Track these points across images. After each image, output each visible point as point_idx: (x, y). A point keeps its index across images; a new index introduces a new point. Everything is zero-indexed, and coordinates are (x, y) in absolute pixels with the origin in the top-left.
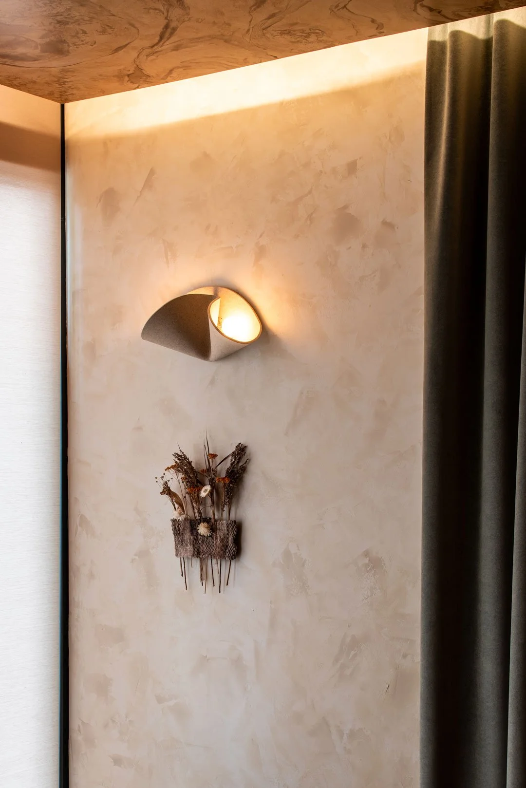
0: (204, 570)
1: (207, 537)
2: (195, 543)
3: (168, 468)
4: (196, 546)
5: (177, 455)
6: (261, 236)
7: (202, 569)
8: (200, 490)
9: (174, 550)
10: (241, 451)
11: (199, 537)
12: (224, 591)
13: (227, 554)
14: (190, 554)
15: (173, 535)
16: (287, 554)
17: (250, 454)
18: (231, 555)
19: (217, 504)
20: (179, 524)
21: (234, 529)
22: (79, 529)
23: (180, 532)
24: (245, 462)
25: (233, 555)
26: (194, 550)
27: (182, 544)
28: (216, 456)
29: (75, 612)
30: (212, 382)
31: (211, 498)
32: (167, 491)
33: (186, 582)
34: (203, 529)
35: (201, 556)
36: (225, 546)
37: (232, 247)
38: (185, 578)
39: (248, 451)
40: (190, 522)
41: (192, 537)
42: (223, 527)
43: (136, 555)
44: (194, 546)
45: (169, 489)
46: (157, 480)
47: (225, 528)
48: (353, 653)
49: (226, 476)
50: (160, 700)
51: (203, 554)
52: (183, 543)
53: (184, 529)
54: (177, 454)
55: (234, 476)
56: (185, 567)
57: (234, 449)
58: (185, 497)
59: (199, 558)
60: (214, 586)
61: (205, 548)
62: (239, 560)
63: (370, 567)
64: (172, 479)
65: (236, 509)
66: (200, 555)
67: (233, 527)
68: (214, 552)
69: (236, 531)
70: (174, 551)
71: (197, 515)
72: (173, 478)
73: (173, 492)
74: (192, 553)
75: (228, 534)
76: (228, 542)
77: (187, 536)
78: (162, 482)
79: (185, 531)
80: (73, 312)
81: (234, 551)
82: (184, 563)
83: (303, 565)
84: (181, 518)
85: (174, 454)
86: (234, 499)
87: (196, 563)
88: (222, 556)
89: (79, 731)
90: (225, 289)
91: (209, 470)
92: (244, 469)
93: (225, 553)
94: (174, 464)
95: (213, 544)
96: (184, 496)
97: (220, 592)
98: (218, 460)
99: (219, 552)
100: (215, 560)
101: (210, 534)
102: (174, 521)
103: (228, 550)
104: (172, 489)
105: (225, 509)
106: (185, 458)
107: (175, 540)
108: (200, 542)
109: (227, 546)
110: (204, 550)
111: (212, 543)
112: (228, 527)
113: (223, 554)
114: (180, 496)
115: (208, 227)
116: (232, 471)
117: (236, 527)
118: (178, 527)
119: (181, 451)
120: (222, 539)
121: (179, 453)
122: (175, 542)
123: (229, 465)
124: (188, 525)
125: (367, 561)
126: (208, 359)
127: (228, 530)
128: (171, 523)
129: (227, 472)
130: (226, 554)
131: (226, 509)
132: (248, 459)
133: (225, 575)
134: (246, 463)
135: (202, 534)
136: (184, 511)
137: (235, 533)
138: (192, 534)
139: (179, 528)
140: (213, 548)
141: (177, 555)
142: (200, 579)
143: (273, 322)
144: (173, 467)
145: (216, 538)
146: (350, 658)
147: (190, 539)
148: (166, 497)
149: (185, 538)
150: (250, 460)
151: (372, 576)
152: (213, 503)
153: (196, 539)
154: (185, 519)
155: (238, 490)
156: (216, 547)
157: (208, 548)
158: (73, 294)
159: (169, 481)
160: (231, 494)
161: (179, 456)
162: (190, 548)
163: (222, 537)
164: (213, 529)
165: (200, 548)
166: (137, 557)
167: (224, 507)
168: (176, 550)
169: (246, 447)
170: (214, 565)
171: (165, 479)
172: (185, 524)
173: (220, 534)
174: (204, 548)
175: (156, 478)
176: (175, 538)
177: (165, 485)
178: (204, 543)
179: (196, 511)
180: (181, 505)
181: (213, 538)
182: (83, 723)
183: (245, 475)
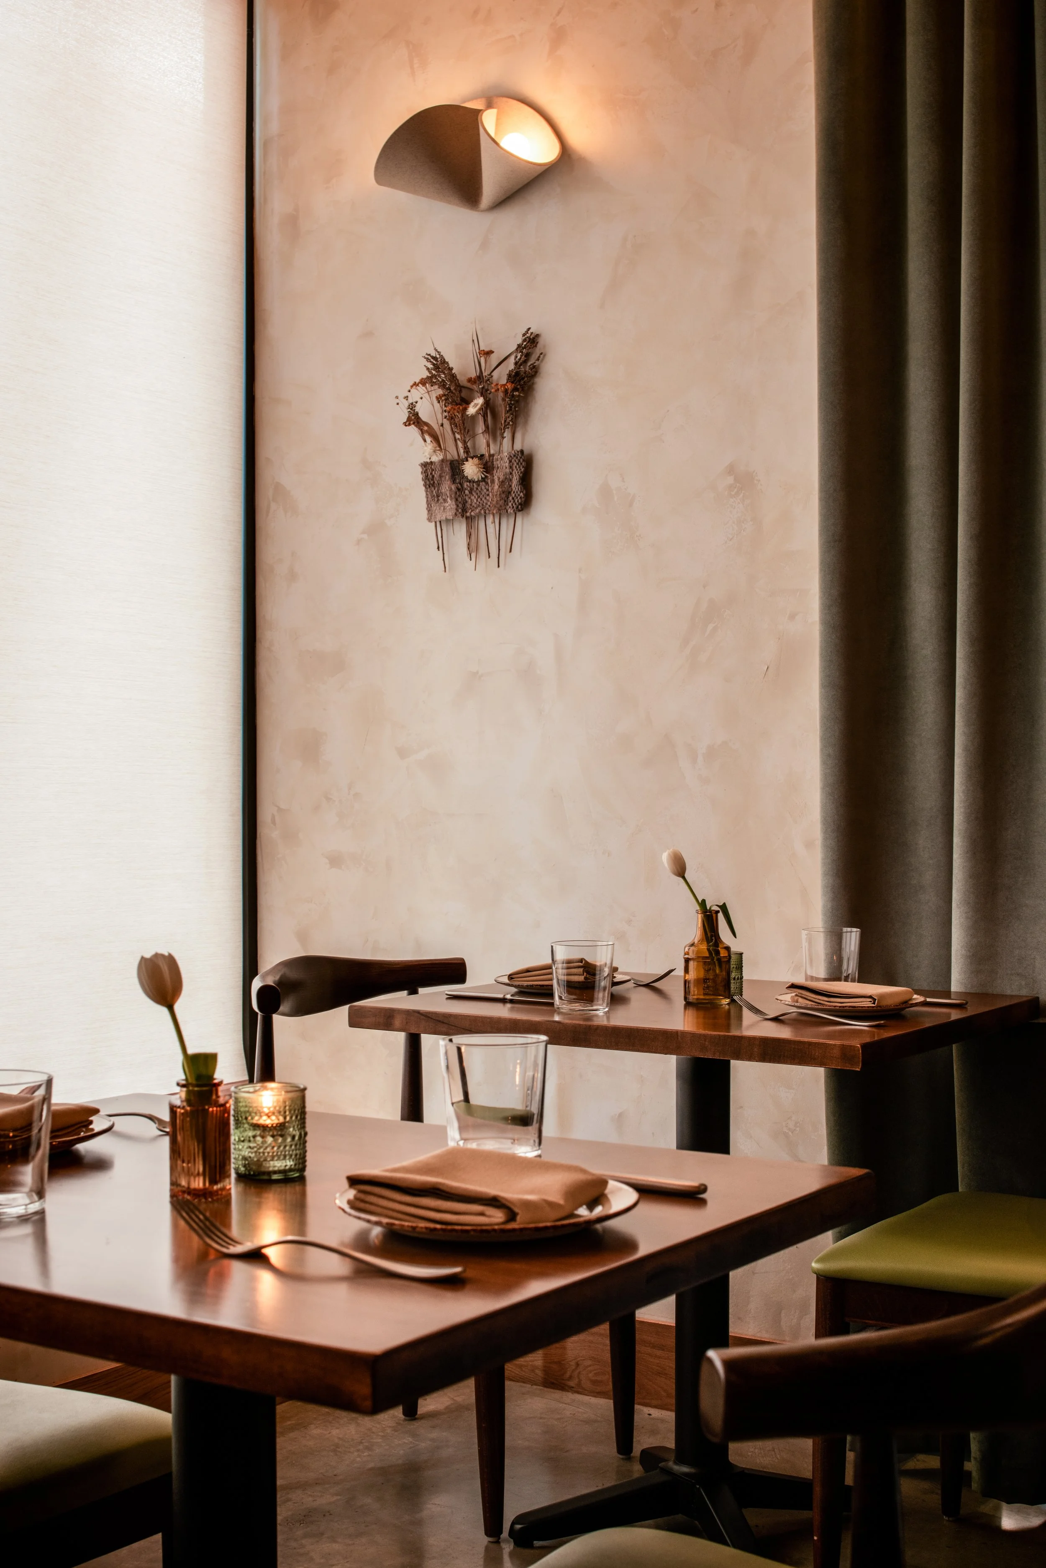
0: (473, 537)
1: (478, 482)
2: (459, 496)
3: (415, 384)
4: (460, 499)
5: (429, 358)
6: (559, 13)
7: (469, 535)
8: (465, 409)
9: (426, 512)
10: (531, 342)
11: (466, 485)
12: (505, 564)
13: (510, 504)
14: (449, 514)
15: (424, 488)
16: (605, 492)
17: (544, 346)
18: (516, 504)
19: (493, 432)
20: (433, 470)
21: (521, 464)
22: (273, 506)
23: (434, 483)
24: (537, 357)
25: (520, 504)
26: (458, 506)
27: (438, 500)
28: (491, 352)
29: (267, 637)
30: (485, 245)
31: (484, 418)
32: (414, 419)
33: (444, 560)
34: (471, 469)
35: (468, 514)
36: (506, 493)
37: (513, 36)
38: (444, 554)
39: (541, 341)
40: (450, 464)
41: (453, 487)
42: (503, 465)
43: (363, 533)
44: (457, 500)
45: (416, 415)
46: (397, 401)
47: (507, 464)
48: (711, 627)
49: (507, 382)
50: (402, 753)
51: (472, 511)
52: (440, 498)
53: (441, 476)
54: (429, 355)
55: (520, 381)
56: (442, 537)
57: (519, 340)
58: (442, 425)
59: (464, 518)
60: (489, 557)
61: (475, 501)
62: (528, 514)
63: (736, 490)
64: (421, 398)
65: (523, 436)
66: (466, 512)
67: (519, 461)
68: (489, 503)
69: (523, 467)
70: (424, 513)
71: (461, 451)
72: (423, 397)
73: (423, 422)
74: (454, 511)
75: (511, 474)
76: (511, 486)
77: (447, 487)
78: (406, 404)
79: (443, 479)
80: (265, 173)
81: (521, 498)
82: (442, 530)
83: (631, 505)
84: (435, 459)
85: (424, 355)
86: (520, 419)
87: (460, 529)
88: (501, 511)
89: (274, 822)
90: (505, 99)
91: (480, 378)
92: (535, 371)
93: (506, 502)
94: (426, 374)
95: (487, 493)
96: (440, 422)
97: (499, 566)
98: (494, 360)
99: (497, 503)
100: (491, 517)
101: (483, 476)
102: (426, 466)
103: (511, 498)
104: (424, 417)
105: (505, 435)
106: (444, 362)
107: (427, 494)
108: (467, 492)
109: (510, 493)
110: (473, 504)
111: (485, 491)
112: (510, 461)
113: (503, 505)
114: (435, 427)
115: (476, 12)
116: (517, 374)
117: (524, 460)
118: (431, 474)
119: (436, 350)
120: (503, 482)
121: (433, 354)
122: (427, 498)
123: (512, 366)
124: (447, 469)
125: (730, 480)
126: (478, 207)
127: (511, 467)
128: (420, 469)
129: (509, 376)
130: (507, 504)
131: (507, 434)
132: (541, 354)
133: (506, 539)
134: (538, 360)
135: (469, 478)
136: (440, 446)
137: (523, 470)
138: (454, 482)
139: (433, 476)
140: (488, 498)
141: (429, 520)
142: (465, 549)
143: (578, 139)
144: (423, 382)
145: (493, 481)
146: (706, 636)
147: (451, 489)
148: (413, 430)
149: (443, 491)
150: (545, 355)
151: (739, 503)
152: (487, 427)
153: (460, 490)
154: (442, 461)
155: (527, 404)
156: (493, 496)
157: (479, 500)
158: (266, 144)
159: (416, 402)
160: (515, 408)
161: (433, 358)
162: (450, 504)
163: (502, 478)
164: (487, 466)
165: (466, 502)
166: (365, 536)
167: (504, 432)
168: (429, 511)
169: (538, 336)
170: (489, 527)
171: (410, 400)
172: (442, 469)
173: (498, 475)
174: (473, 500)
175: (397, 397)
176: (426, 491)
177: (411, 409)
178: (474, 493)
179: (460, 444)
180: (436, 438)
181: (487, 483)
182: (280, 810)
183: (537, 380)
